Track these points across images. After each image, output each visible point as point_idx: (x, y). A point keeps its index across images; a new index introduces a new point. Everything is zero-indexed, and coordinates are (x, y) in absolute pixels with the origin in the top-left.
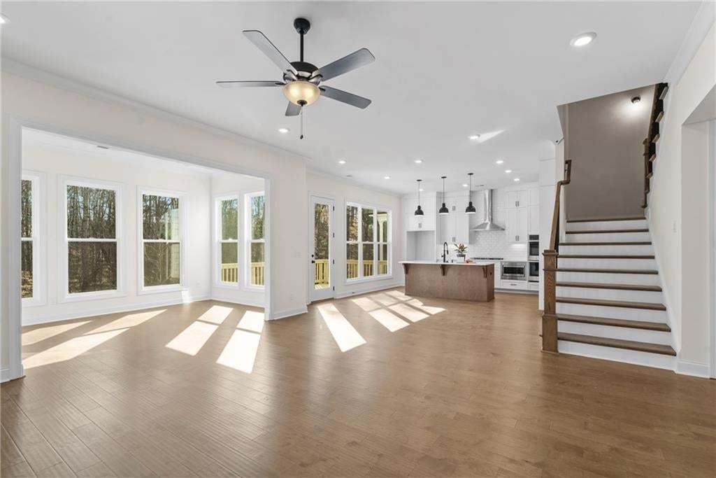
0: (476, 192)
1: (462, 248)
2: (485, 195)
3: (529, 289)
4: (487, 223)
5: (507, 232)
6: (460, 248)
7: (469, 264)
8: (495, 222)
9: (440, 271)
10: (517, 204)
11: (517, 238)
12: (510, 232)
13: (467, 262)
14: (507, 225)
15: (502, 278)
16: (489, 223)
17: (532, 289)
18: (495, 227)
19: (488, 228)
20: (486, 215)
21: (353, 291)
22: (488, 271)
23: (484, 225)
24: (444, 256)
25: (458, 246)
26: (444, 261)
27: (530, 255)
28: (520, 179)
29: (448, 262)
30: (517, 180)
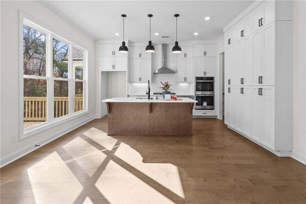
5: (178, 74)
10: (185, 55)
11: (186, 79)
12: (181, 75)
14: (178, 71)
24: (149, 93)
26: (149, 98)
27: (196, 91)
28: (199, 33)
29: (153, 99)
30: (196, 34)
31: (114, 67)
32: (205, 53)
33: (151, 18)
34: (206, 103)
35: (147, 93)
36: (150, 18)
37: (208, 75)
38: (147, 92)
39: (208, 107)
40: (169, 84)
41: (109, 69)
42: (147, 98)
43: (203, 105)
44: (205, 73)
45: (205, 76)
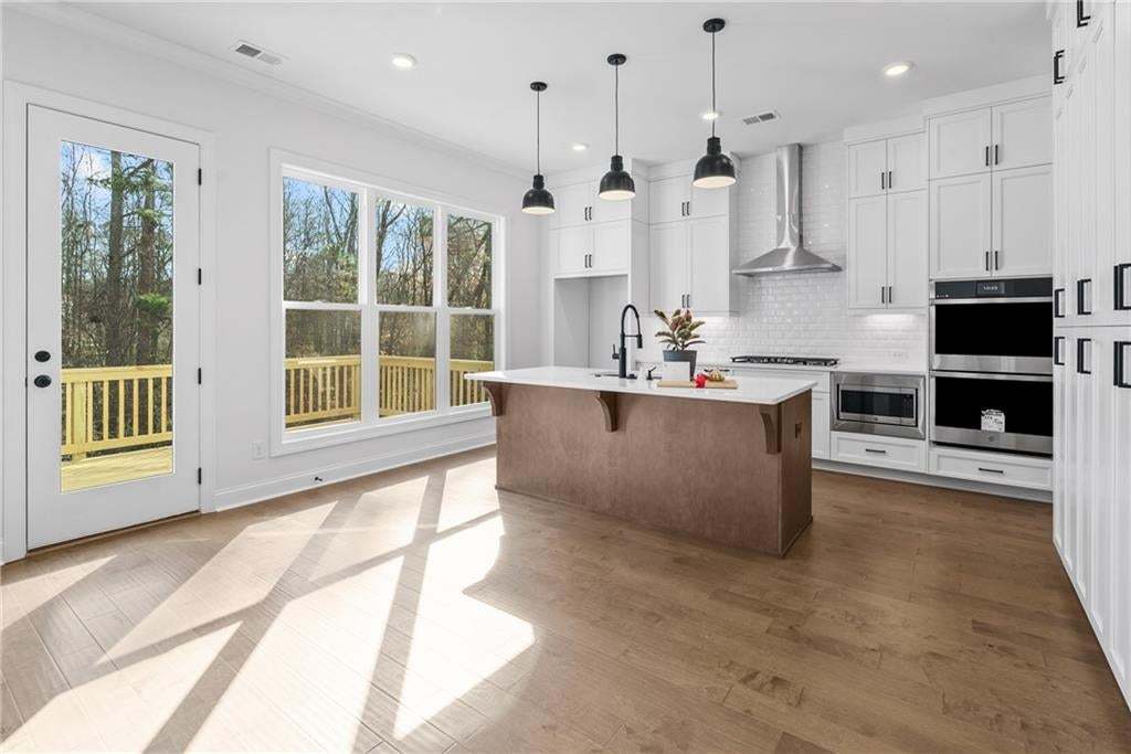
0: (753, 156)
1: (683, 327)
2: (779, 163)
3: (933, 472)
4: (786, 251)
5: (850, 273)
6: (675, 325)
7: (707, 394)
8: (812, 245)
9: (600, 414)
10: (887, 180)
11: (887, 296)
12: (863, 277)
13: (700, 385)
14: (851, 256)
15: (834, 428)
16: (793, 249)
17: (941, 473)
18: (810, 262)
19: (788, 264)
20: (780, 226)
21: (316, 473)
22: (786, 421)
23: (776, 256)
24: (622, 356)
25: (670, 317)
26: (623, 374)
27: (937, 352)
28: (912, 65)
29: (636, 378)
30: (897, 70)
31: (589, 260)
32: (993, 155)
33: (619, 66)
34: (1002, 418)
35: (615, 356)
36: (614, 67)
37: (1011, 270)
38: (617, 352)
39: (1012, 440)
40: (694, 320)
41: (576, 269)
42: (617, 371)
43: (979, 427)
44: (993, 259)
45: (995, 275)
